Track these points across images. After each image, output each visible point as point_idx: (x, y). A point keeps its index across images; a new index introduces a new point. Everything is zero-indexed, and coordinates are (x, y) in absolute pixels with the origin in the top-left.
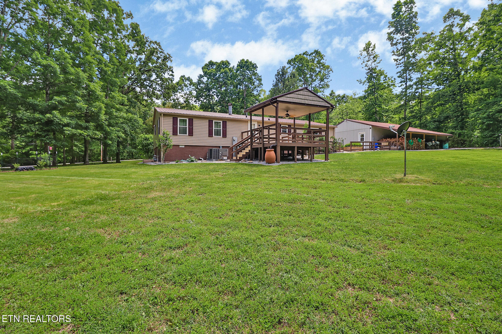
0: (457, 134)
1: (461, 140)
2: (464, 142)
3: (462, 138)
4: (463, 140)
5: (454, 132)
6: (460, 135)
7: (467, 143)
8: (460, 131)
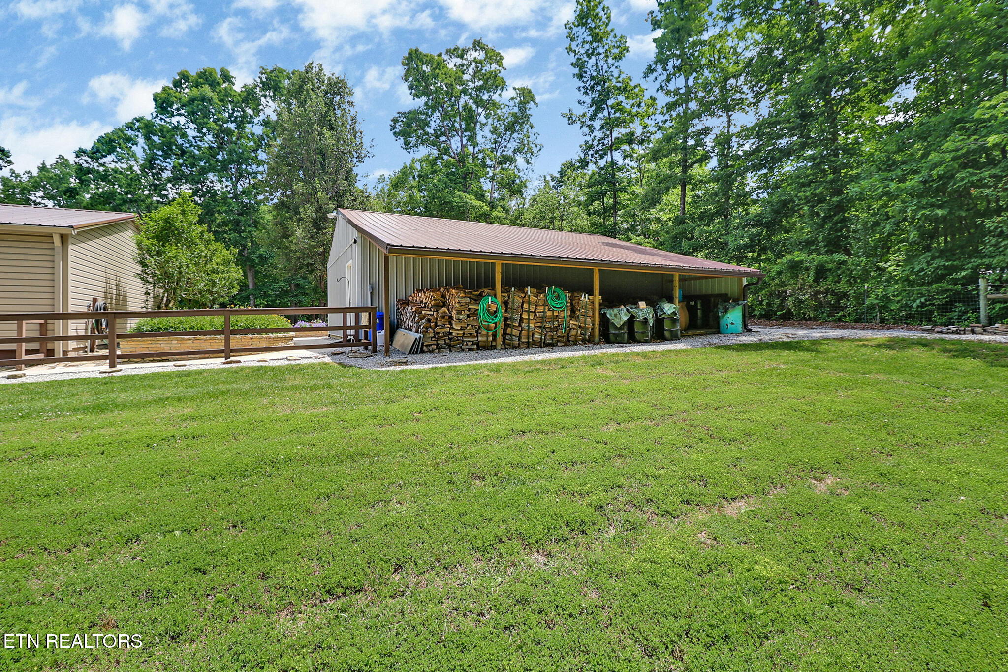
0: (813, 268)
1: (827, 292)
2: (838, 301)
3: (826, 284)
4: (833, 293)
5: (801, 262)
6: (821, 272)
7: (850, 305)
8: (825, 258)
